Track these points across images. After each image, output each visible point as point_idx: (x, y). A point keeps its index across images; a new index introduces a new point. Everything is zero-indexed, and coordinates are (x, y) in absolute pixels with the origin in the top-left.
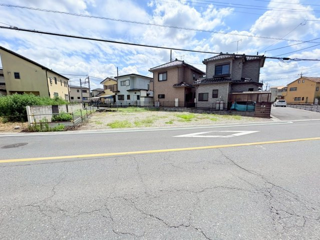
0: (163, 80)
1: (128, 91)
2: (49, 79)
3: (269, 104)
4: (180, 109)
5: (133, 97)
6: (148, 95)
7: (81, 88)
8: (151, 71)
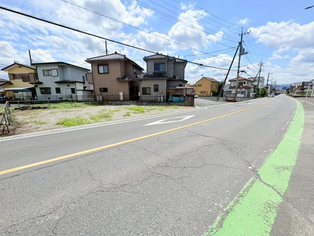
0: (104, 73)
1: (56, 82)
3: (193, 97)
4: (126, 103)
5: (66, 90)
6: (84, 88)
8: (88, 61)
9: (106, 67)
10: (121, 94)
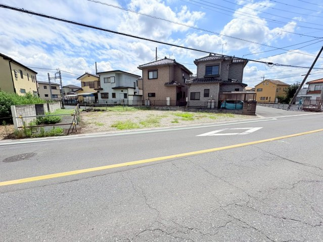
1: (113, 88)
2: (13, 72)
3: (254, 103)
4: (172, 108)
5: (120, 96)
6: (135, 93)
7: (49, 84)
8: (140, 68)
9: (156, 73)
10: (168, 99)
